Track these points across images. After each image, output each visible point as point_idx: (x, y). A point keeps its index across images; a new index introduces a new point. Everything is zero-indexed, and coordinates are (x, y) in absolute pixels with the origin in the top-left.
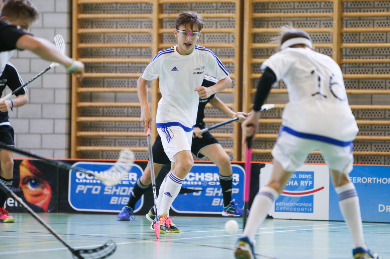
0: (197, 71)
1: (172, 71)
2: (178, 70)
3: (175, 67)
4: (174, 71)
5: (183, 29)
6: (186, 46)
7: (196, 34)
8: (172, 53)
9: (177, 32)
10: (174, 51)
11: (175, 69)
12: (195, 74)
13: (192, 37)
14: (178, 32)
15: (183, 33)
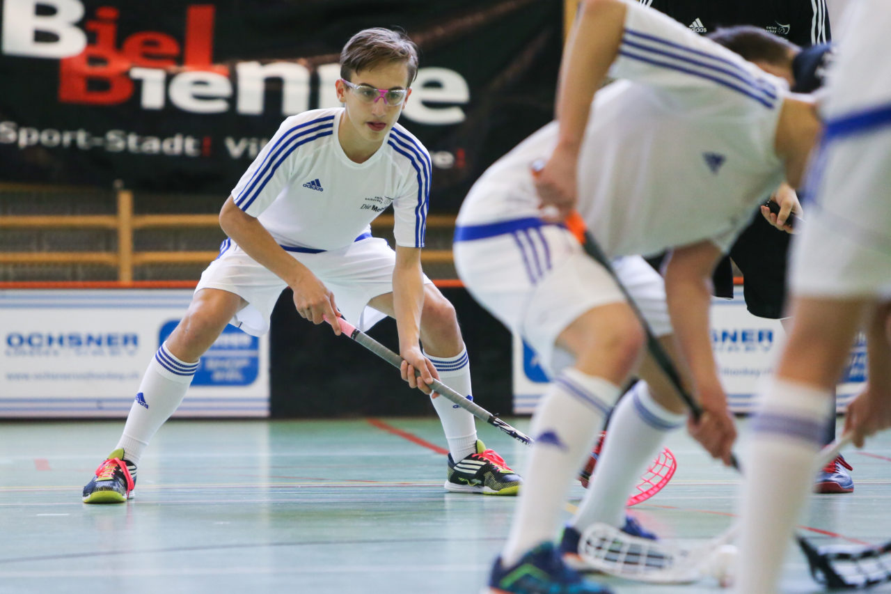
0: (372, 203)
1: (305, 186)
2: (322, 190)
3: (317, 181)
4: (311, 187)
5: (360, 82)
6: (373, 129)
7: (398, 96)
8: (327, 137)
9: (343, 87)
10: (330, 133)
11: (316, 184)
12: (367, 207)
13: (388, 104)
14: (348, 88)
15: (362, 91)
